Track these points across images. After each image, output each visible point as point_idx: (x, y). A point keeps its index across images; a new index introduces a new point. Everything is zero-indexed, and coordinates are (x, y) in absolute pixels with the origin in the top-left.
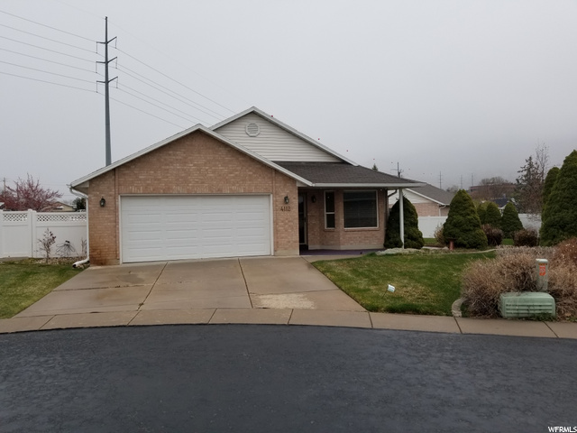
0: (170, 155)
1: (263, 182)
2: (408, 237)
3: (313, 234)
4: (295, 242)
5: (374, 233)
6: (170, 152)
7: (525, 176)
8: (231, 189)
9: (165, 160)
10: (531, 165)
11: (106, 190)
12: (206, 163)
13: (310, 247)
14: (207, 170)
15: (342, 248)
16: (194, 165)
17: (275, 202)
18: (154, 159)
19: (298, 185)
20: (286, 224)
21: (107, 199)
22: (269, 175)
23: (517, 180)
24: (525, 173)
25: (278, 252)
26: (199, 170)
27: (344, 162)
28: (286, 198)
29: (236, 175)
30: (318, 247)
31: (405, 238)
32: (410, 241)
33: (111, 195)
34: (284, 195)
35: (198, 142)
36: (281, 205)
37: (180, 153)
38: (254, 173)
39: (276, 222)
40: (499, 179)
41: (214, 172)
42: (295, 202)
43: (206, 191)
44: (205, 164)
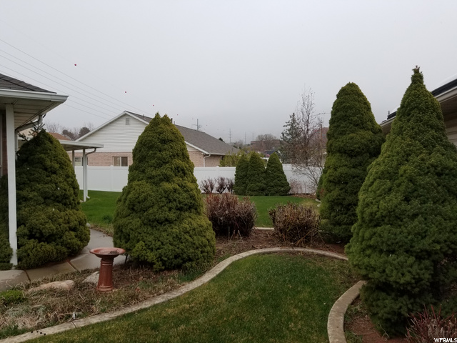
7: (289, 130)
10: (294, 120)
23: (283, 134)
24: (289, 127)
40: (270, 136)
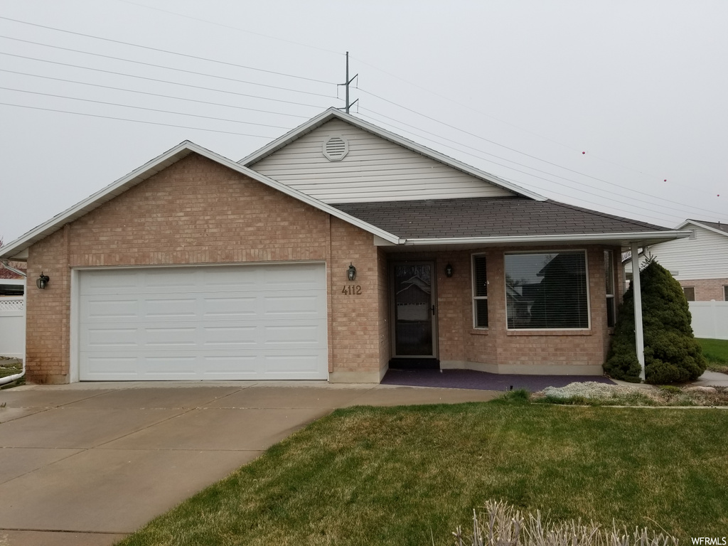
0: (147, 199)
1: (309, 240)
2: (654, 353)
3: (450, 339)
4: (371, 356)
5: (577, 340)
6: (148, 194)
8: (248, 255)
9: (140, 207)
11: (51, 262)
12: (205, 210)
13: (445, 364)
14: (207, 222)
15: (503, 369)
16: (187, 214)
17: (331, 276)
18: (121, 208)
19: (377, 243)
20: (351, 320)
21: (54, 277)
22: (320, 226)
25: (336, 375)
26: (194, 223)
27: (518, 197)
28: (352, 269)
29: (259, 229)
30: (459, 364)
31: (646, 355)
32: (658, 362)
33: (57, 270)
34: (347, 262)
35: (192, 175)
36: (341, 283)
37: (162, 195)
38: (292, 224)
39: (332, 318)
41: (218, 225)
42: (371, 278)
43: (205, 258)
44: (204, 212)
